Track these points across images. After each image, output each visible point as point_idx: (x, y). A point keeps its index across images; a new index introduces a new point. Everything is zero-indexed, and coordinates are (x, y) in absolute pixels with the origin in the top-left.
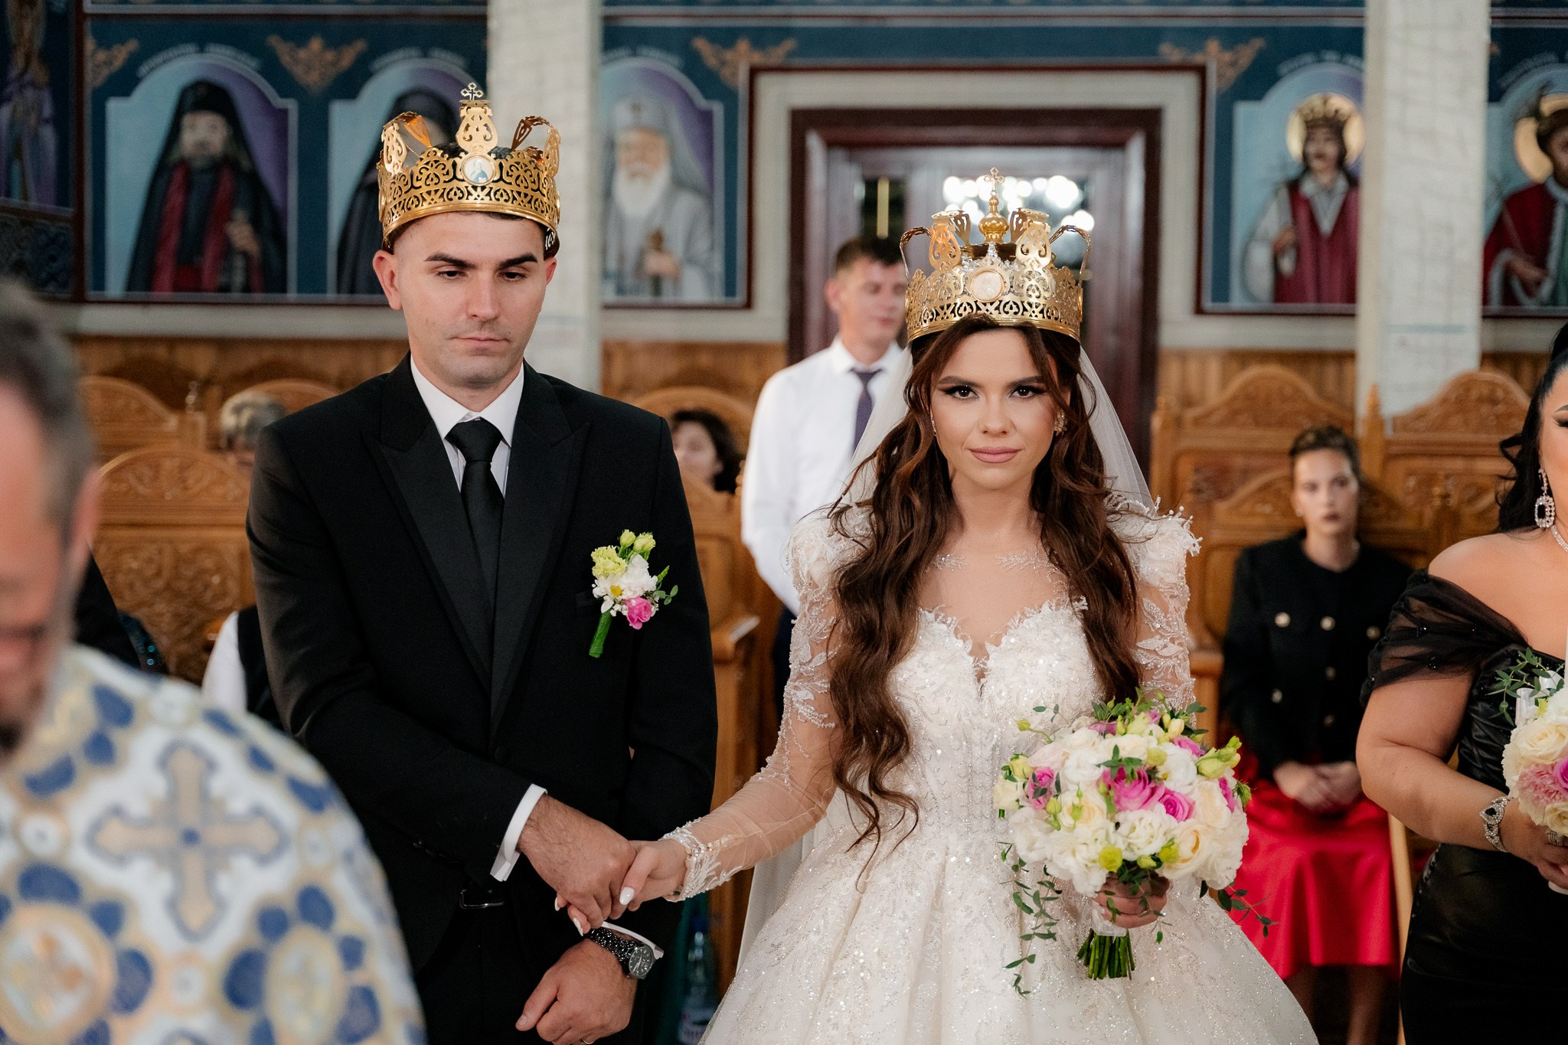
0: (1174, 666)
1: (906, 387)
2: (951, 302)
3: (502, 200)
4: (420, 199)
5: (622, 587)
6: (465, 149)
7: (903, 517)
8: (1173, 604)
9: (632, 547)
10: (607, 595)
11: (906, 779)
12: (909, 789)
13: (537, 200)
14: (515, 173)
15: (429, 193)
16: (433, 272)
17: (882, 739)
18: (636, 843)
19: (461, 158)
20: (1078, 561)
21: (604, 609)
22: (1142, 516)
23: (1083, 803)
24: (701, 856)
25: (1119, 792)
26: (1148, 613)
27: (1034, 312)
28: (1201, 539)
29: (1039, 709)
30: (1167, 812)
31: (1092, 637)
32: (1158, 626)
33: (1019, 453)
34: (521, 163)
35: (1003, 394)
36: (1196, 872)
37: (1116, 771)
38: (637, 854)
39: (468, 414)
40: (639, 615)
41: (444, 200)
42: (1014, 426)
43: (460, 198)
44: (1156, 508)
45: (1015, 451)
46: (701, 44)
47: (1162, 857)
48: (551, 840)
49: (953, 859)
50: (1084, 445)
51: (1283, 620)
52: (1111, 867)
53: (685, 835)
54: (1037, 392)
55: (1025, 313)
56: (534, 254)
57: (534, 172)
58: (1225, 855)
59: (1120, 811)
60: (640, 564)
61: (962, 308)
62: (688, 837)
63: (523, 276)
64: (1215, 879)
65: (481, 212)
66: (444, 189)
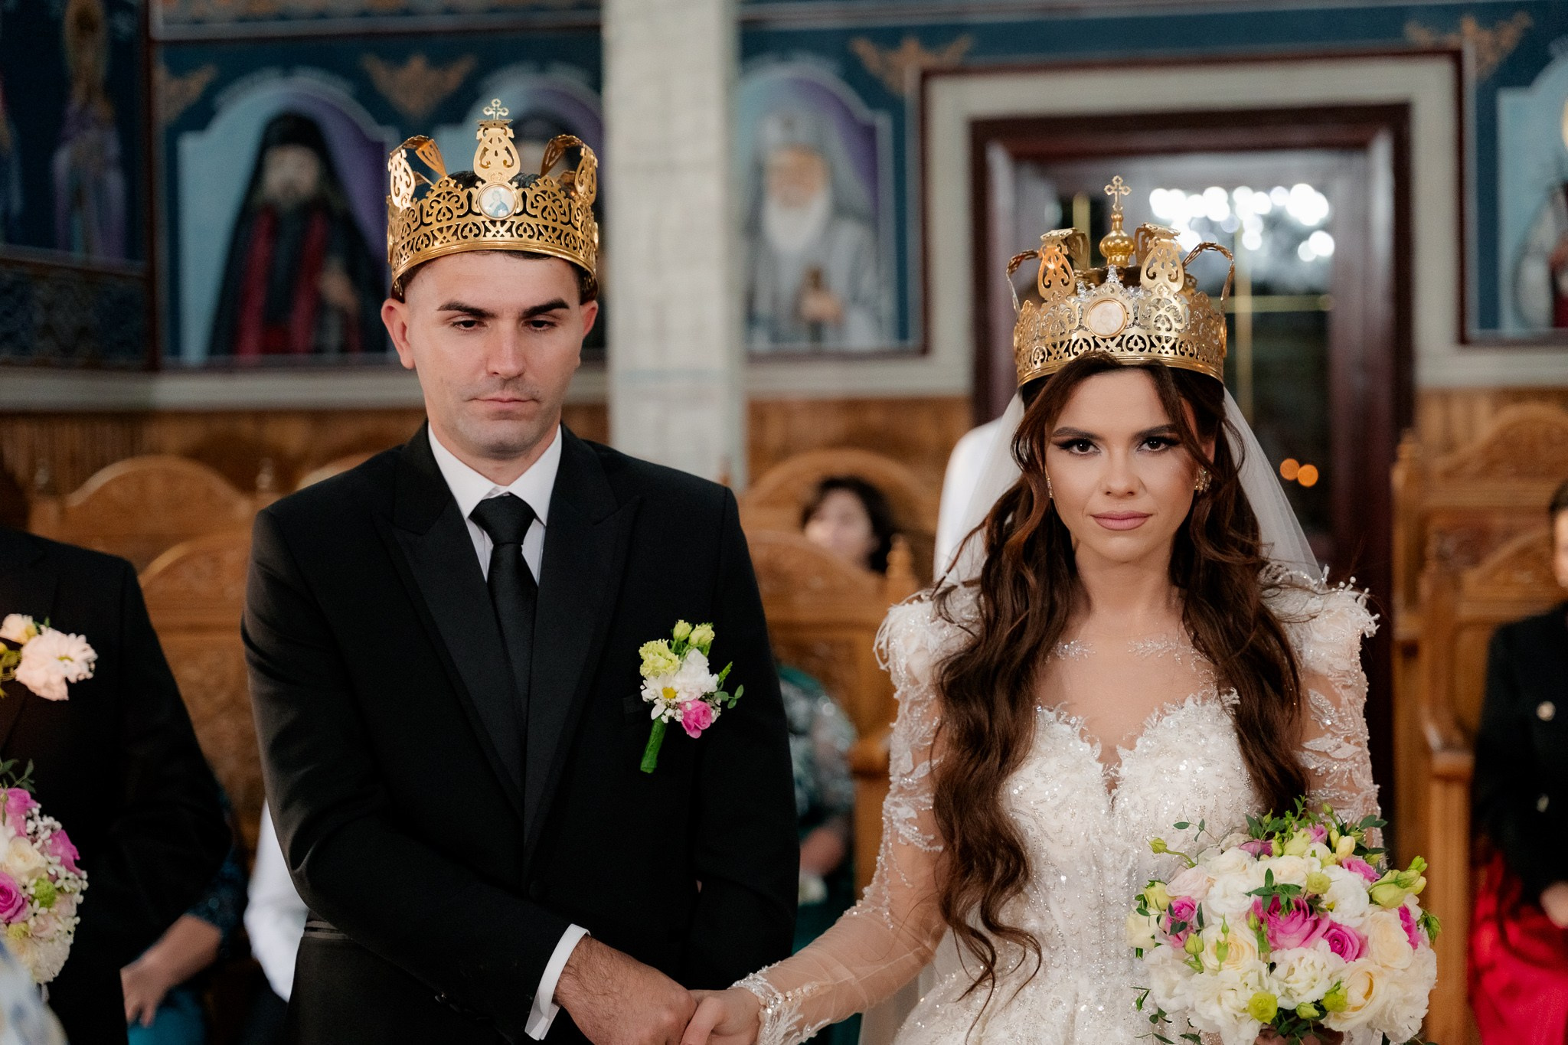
0: (1350, 771)
1: (1013, 443)
2: (1065, 338)
3: (525, 236)
4: (431, 238)
5: (676, 688)
6: (482, 178)
7: (1016, 595)
8: (1346, 696)
9: (687, 641)
10: (657, 698)
11: (1027, 911)
12: (1031, 924)
13: (568, 234)
14: (542, 204)
15: (441, 230)
16: (447, 323)
17: (995, 864)
18: (697, 994)
19: (477, 188)
20: (1226, 646)
21: (654, 715)
22: (1307, 589)
23: (1229, 940)
24: (777, 1008)
25: (1274, 926)
26: (1316, 707)
27: (1163, 348)
28: (1377, 616)
29: (1182, 826)
30: (1332, 951)
31: (1245, 736)
32: (1328, 722)
33: (1151, 520)
34: (549, 192)
35: (1128, 447)
36: (1372, 1022)
37: (1269, 900)
38: (697, 1006)
39: (494, 489)
40: (697, 721)
41: (458, 239)
42: (1142, 485)
43: (476, 235)
44: (1324, 580)
45: (1146, 516)
46: (864, 49)
47: (1327, 1004)
48: (593, 989)
49: (1083, 1008)
50: (1232, 507)
51: (1546, 711)
52: (1264, 1018)
53: (759, 983)
54: (1171, 443)
55: (1152, 349)
56: (565, 300)
57: (565, 202)
58: (1406, 1001)
59: (1275, 949)
60: (697, 662)
61: (1078, 346)
62: (762, 985)
63: (552, 325)
64: (1394, 1031)
65: (501, 251)
66: (458, 225)
